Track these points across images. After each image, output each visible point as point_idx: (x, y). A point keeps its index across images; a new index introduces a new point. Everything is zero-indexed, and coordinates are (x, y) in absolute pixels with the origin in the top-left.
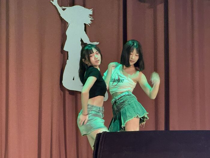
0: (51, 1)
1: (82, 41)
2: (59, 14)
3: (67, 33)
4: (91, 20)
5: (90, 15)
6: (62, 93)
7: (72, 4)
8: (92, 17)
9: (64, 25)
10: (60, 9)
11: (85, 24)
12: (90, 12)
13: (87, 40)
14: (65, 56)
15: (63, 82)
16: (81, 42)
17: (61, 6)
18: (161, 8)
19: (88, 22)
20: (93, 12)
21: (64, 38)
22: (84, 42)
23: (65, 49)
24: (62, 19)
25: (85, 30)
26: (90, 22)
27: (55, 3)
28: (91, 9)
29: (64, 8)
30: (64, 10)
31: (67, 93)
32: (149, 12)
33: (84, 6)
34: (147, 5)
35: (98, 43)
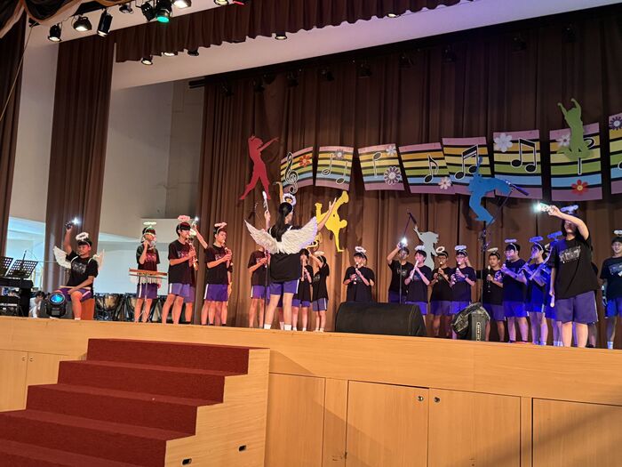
0: (414, 229)
5: (437, 238)
10: (419, 234)
11: (434, 243)
12: (437, 236)
16: (431, 255)
19: (436, 242)
22: (433, 254)
27: (416, 230)
28: (438, 234)
29: (421, 233)
32: (474, 236)
34: (473, 232)
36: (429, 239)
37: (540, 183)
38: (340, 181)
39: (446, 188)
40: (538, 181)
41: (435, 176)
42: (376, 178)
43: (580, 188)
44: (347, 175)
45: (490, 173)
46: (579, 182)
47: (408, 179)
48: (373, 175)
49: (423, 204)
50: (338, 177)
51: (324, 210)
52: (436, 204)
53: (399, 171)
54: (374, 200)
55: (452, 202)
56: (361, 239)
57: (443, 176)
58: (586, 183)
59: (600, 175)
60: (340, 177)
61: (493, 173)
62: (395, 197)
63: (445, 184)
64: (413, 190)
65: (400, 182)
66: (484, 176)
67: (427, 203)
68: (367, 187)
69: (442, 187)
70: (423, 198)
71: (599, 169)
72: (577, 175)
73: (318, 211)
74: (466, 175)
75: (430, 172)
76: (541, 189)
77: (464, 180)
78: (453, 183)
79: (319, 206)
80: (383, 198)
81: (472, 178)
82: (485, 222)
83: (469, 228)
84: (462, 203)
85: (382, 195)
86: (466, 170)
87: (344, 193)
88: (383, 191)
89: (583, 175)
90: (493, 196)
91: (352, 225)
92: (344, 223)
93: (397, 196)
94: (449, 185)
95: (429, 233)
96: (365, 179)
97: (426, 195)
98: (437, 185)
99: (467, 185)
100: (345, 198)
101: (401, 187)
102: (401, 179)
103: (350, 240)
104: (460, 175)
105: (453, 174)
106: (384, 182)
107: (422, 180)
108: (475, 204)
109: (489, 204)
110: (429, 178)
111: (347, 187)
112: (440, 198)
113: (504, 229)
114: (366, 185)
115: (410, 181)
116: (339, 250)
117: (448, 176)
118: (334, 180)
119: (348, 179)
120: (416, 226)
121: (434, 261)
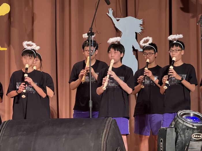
0: (107, 13)
1: (133, 47)
2: (114, 25)
4: (141, 29)
5: (141, 25)
7: (127, 16)
8: (142, 27)
10: (114, 20)
11: (136, 33)
12: (140, 22)
16: (132, 49)
17: (115, 17)
19: (139, 31)
20: (143, 22)
22: (135, 49)
24: (117, 29)
25: (136, 38)
26: (140, 31)
27: (111, 14)
28: (141, 20)
29: (118, 19)
30: (118, 20)
34: (190, 15)
83: (185, 9)
91: (17, 11)
120: (111, 9)
121: (137, 58)
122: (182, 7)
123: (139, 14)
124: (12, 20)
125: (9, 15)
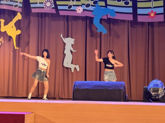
0: (60, 36)
1: (70, 50)
2: (63, 40)
3: (65, 47)
5: (74, 41)
6: (63, 68)
7: (68, 37)
9: (65, 44)
10: (63, 39)
12: (74, 40)
13: (72, 50)
14: (64, 55)
15: (64, 64)
16: (70, 51)
17: (63, 37)
18: (99, 39)
19: (73, 43)
21: (64, 49)
23: (65, 53)
24: (64, 42)
25: (72, 46)
26: (74, 43)
27: (62, 36)
29: (64, 38)
30: (64, 39)
31: (65, 68)
32: (95, 41)
33: (72, 38)
34: (94, 38)
35: (76, 51)
36: (69, 42)
37: (132, 12)
38: (16, 6)
39: (80, 13)
40: (130, 10)
41: (74, 5)
42: (38, 5)
43: (152, 15)
44: (20, 3)
45: (104, 5)
46: (152, 12)
47: (58, 6)
48: (37, 3)
49: (66, 21)
50: (15, 4)
51: (6, 24)
52: (73, 21)
53: (53, 2)
54: (36, 18)
55: (83, 21)
56: (29, 42)
57: (79, 6)
58: (156, 12)
59: (163, 8)
60: (16, 4)
61: (106, 5)
62: (49, 17)
63: (80, 10)
64: (61, 13)
65: (53, 8)
66: (101, 6)
67: (68, 21)
68: (33, 11)
69: (78, 12)
70: (65, 18)
71: (162, 5)
72: (151, 8)
73: (2, 24)
74: (92, 6)
75: (71, 3)
76: (132, 15)
77: (90, 8)
78: (84, 10)
79: (3, 21)
80: (42, 17)
81: (94, 7)
82: (101, 33)
83: (92, 36)
84: (88, 21)
85: (42, 15)
86: (91, 3)
87: (19, 14)
88: (42, 13)
89: (154, 7)
90: (107, 18)
92: (19, 32)
93: (50, 16)
94: (82, 11)
95: (69, 39)
96: (32, 6)
97: (68, 16)
98: (75, 10)
99: (92, 11)
100: (19, 17)
101: (54, 11)
102: (53, 6)
103: (22, 42)
104: (88, 5)
105: (84, 4)
106: (43, 8)
107: (67, 8)
108: (96, 22)
109: (103, 22)
110: (70, 7)
111: (20, 10)
112: (76, 18)
113: (111, 37)
114: (32, 9)
115: (59, 8)
116: (16, 48)
117: (81, 6)
118: (12, 5)
119: (21, 5)
120: (62, 34)
121: (72, 54)
122: (91, 35)
123: (73, 37)
124: (20, 37)
125: (19, 34)
